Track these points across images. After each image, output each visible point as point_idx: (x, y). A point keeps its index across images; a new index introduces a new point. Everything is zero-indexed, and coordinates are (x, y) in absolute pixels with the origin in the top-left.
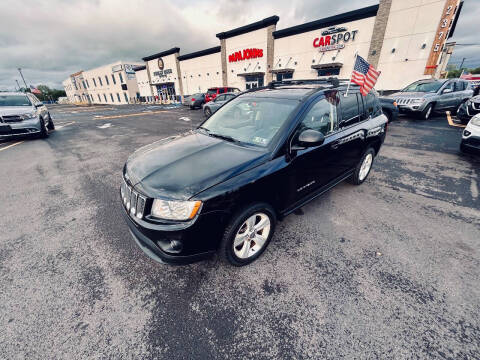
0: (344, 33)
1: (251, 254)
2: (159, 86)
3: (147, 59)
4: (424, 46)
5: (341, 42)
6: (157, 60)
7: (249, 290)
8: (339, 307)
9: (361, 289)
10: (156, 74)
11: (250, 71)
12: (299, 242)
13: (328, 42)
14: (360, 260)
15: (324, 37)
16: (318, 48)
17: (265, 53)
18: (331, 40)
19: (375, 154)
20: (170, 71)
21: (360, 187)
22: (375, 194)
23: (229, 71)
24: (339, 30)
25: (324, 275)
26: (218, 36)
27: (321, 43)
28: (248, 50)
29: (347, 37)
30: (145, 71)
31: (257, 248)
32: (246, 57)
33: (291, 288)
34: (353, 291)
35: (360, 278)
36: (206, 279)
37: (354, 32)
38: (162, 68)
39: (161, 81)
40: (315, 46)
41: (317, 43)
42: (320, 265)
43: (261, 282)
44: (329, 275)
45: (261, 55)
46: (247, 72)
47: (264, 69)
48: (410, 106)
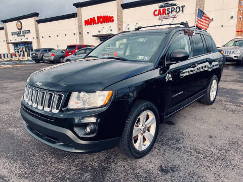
0: (175, 7)
1: (144, 148)
2: (16, 45)
3: (5, 21)
4: (232, 17)
5: (174, 13)
6: (15, 22)
7: (149, 173)
8: (222, 175)
9: (234, 163)
10: (14, 34)
11: (104, 32)
12: (177, 141)
13: (164, 12)
14: (227, 147)
15: (161, 9)
16: (157, 17)
17: (115, 19)
18: (167, 12)
19: (218, 80)
20: (29, 32)
21: (212, 106)
22: (224, 109)
23: (85, 33)
24: (172, 5)
25: (204, 158)
26: (74, 5)
27: (159, 13)
28: (101, 17)
29: (178, 10)
30: (3, 31)
31: (148, 143)
32: (99, 22)
33: (182, 169)
34: (229, 164)
35: (231, 157)
36: (109, 171)
37: (183, 7)
38: (20, 29)
39: (19, 40)
40: (155, 15)
41: (156, 13)
42: (199, 153)
43: (157, 168)
44: (208, 158)
45: (113, 21)
46: (101, 33)
47: (115, 32)
48: (232, 56)
